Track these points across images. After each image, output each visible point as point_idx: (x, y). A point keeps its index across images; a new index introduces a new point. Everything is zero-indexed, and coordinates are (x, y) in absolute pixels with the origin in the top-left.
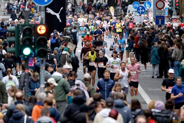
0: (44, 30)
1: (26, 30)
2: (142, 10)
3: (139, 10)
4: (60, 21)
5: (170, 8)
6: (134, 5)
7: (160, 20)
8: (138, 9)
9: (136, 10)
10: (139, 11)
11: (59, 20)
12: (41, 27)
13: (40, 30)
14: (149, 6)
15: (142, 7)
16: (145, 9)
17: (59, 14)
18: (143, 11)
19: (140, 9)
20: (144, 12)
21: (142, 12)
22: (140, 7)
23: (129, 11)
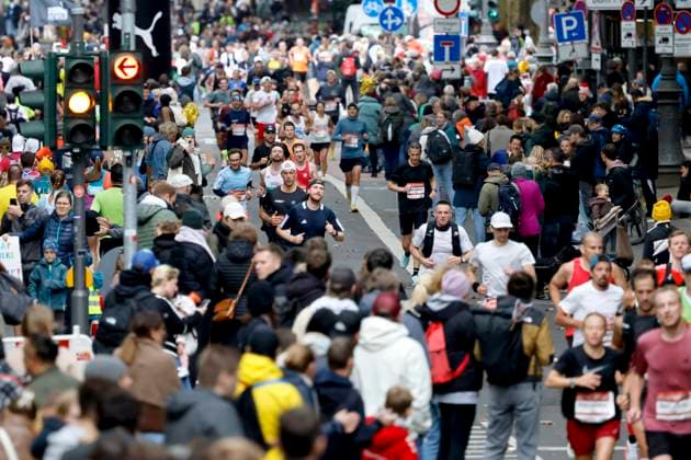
0: (134, 67)
1: (78, 70)
2: (393, 18)
3: (386, 18)
4: (154, 53)
5: (474, 13)
6: (366, 4)
7: (447, 48)
8: (383, 16)
9: (376, 20)
10: (385, 22)
11: (150, 51)
12: (125, 60)
13: (122, 67)
14: (411, 8)
15: (394, 9)
16: (401, 16)
17: (152, 33)
18: (398, 21)
19: (390, 17)
20: (401, 25)
21: (393, 25)
22: (386, 9)
23: (351, 25)
